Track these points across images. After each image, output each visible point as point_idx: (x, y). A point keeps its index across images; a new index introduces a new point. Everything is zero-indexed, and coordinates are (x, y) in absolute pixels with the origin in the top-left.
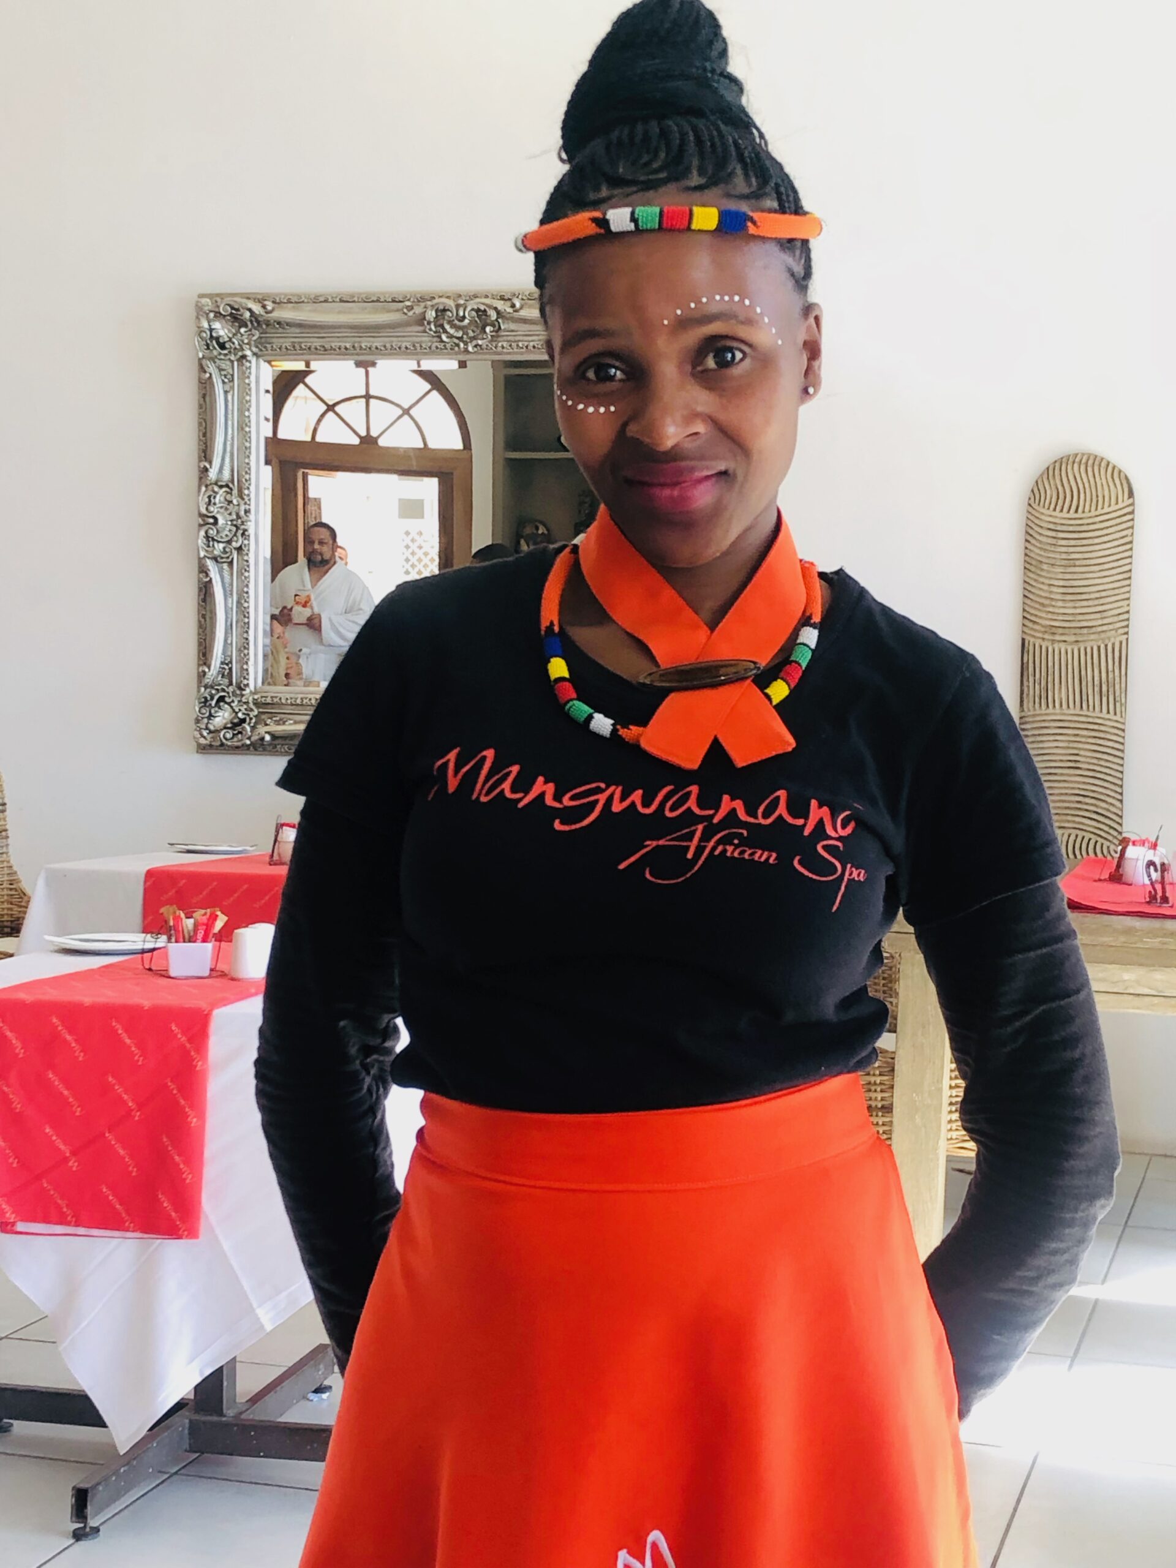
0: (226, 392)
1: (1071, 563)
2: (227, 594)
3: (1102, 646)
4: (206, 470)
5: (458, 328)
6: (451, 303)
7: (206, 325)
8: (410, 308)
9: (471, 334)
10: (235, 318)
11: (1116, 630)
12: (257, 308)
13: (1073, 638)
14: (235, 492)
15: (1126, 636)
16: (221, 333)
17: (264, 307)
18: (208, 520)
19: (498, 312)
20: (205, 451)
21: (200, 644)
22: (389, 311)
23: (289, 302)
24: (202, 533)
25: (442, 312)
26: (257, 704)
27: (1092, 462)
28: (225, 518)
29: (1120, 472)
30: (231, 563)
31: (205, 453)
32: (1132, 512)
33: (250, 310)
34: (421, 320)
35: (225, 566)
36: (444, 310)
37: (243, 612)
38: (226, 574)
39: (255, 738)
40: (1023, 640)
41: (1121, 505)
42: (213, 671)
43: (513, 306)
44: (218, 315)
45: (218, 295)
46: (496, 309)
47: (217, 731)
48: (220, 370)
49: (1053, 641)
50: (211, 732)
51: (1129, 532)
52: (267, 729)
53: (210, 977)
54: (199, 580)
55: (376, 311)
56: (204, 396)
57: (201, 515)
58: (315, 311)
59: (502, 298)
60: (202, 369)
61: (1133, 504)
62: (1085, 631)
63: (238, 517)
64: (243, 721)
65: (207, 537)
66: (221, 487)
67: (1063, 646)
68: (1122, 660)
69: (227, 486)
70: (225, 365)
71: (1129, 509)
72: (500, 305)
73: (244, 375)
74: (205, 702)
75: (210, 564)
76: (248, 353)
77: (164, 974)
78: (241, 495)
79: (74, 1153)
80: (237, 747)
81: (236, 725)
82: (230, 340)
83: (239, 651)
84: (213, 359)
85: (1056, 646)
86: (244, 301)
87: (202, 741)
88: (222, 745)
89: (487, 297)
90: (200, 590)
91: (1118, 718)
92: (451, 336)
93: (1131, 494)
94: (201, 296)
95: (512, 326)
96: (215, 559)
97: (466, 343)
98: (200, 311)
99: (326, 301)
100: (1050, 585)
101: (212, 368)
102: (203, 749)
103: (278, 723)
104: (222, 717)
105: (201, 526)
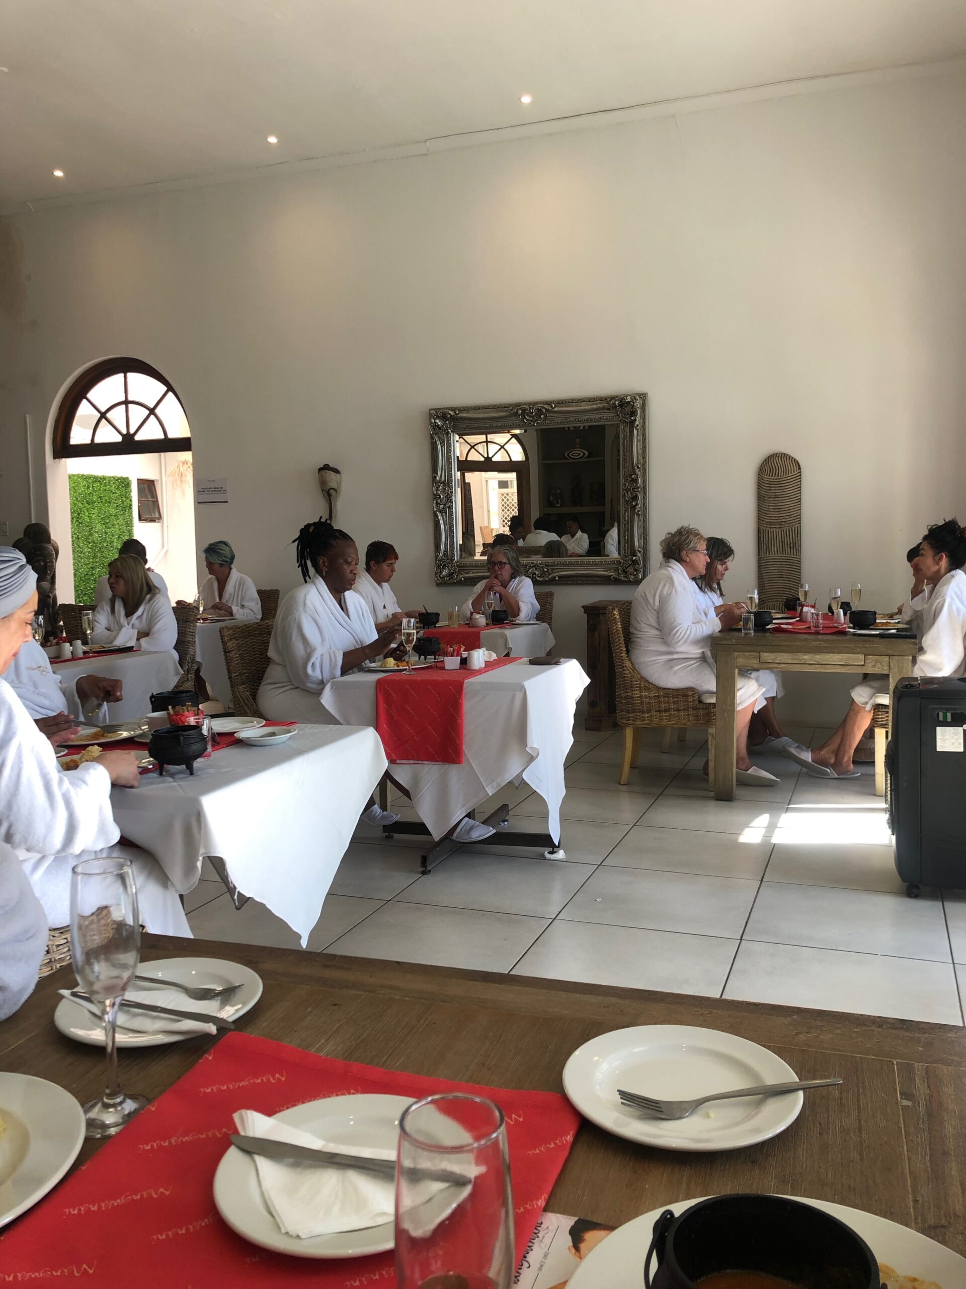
0: (442, 447)
1: (776, 496)
2: (445, 525)
3: (790, 529)
4: (435, 477)
5: (530, 417)
6: (527, 407)
7: (433, 421)
8: (512, 410)
9: (535, 418)
10: (444, 417)
11: (795, 522)
12: (452, 413)
13: (778, 526)
14: (447, 485)
15: (799, 525)
16: (439, 423)
17: (455, 413)
18: (436, 497)
19: (546, 409)
20: (434, 470)
21: (435, 544)
22: (503, 412)
23: (464, 410)
24: (435, 502)
25: (524, 410)
26: (457, 566)
27: (784, 456)
28: (443, 496)
29: (795, 459)
30: (446, 513)
31: (435, 470)
32: (800, 475)
33: (450, 414)
34: (516, 414)
35: (444, 514)
36: (525, 410)
37: (452, 531)
38: (444, 517)
39: (458, 580)
40: (759, 528)
41: (796, 473)
42: (441, 555)
43: (552, 406)
44: (438, 417)
45: (437, 409)
46: (545, 408)
47: (443, 578)
48: (439, 438)
49: (771, 528)
50: (441, 578)
51: (799, 483)
52: (462, 576)
53: (459, 669)
54: (434, 520)
55: (498, 412)
56: (433, 448)
57: (434, 495)
58: (475, 413)
59: (547, 404)
60: (432, 438)
61: (800, 472)
62: (783, 523)
63: (448, 494)
64: (453, 573)
65: (437, 503)
66: (441, 483)
67: (774, 529)
68: (798, 533)
69: (443, 483)
70: (441, 436)
71: (799, 474)
72: (546, 406)
73: (449, 439)
74: (438, 567)
75: (438, 513)
76: (450, 431)
77: (443, 668)
78: (449, 486)
79: (416, 734)
80: (451, 584)
81: (451, 575)
82: (443, 426)
83: (450, 546)
84: (436, 434)
85: (772, 530)
86: (447, 411)
87: (438, 581)
88: (446, 582)
89: (541, 404)
90: (435, 524)
91: (797, 557)
92: (527, 420)
93: (800, 468)
94: (431, 410)
95: (551, 415)
96: (440, 511)
97: (534, 423)
98: (431, 415)
99: (479, 409)
100: (769, 506)
101: (436, 438)
102: (438, 585)
103: (466, 573)
104: (445, 572)
105: (434, 499)
